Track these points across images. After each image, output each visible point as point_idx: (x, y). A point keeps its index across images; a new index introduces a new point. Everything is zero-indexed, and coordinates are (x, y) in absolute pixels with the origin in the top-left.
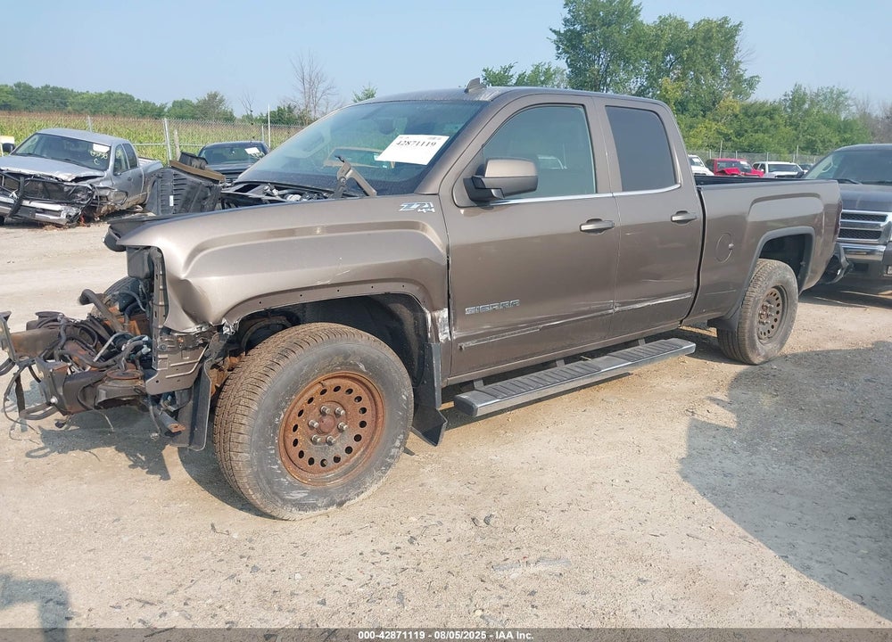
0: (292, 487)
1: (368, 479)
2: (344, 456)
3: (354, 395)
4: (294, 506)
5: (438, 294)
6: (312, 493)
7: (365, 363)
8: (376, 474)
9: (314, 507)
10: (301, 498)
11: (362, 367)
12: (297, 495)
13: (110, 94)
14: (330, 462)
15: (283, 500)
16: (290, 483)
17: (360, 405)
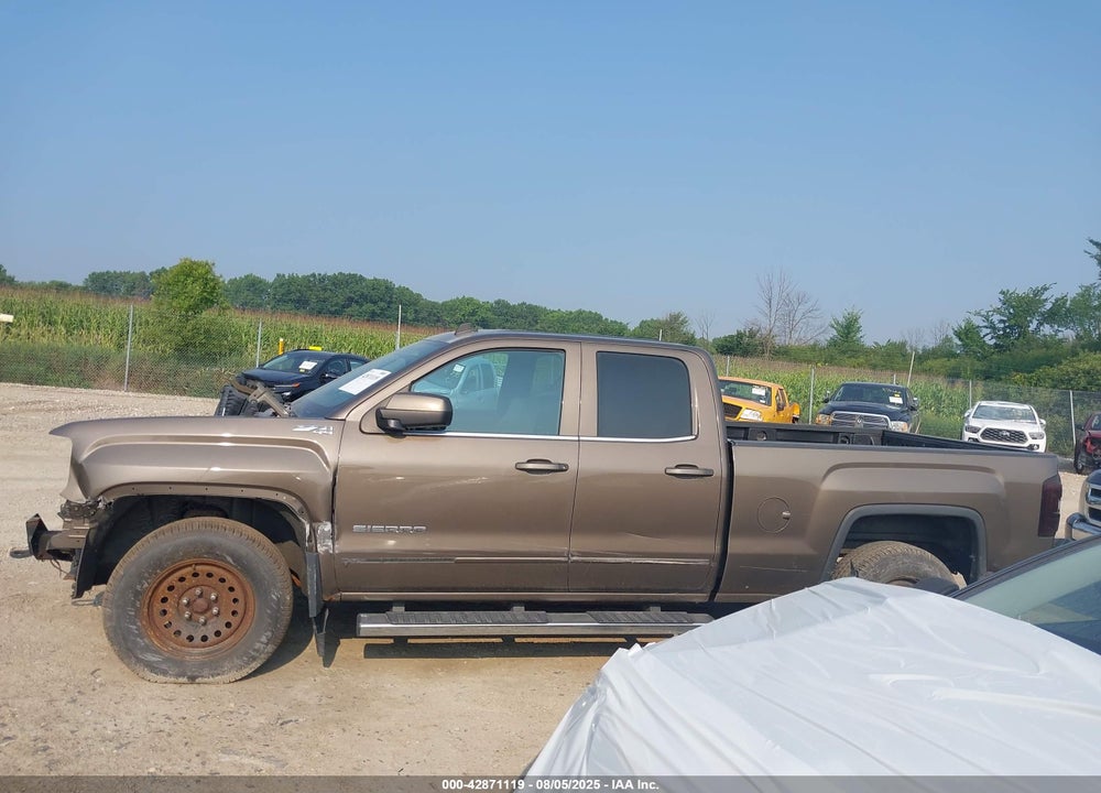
0: (147, 649)
1: (227, 665)
2: (212, 638)
3: (227, 585)
4: (147, 666)
5: (320, 507)
6: (167, 660)
7: (232, 556)
8: (238, 662)
9: (165, 673)
10: (154, 662)
11: (229, 559)
12: (151, 657)
13: (580, 312)
14: (197, 640)
15: (137, 658)
16: (146, 644)
17: (233, 595)
